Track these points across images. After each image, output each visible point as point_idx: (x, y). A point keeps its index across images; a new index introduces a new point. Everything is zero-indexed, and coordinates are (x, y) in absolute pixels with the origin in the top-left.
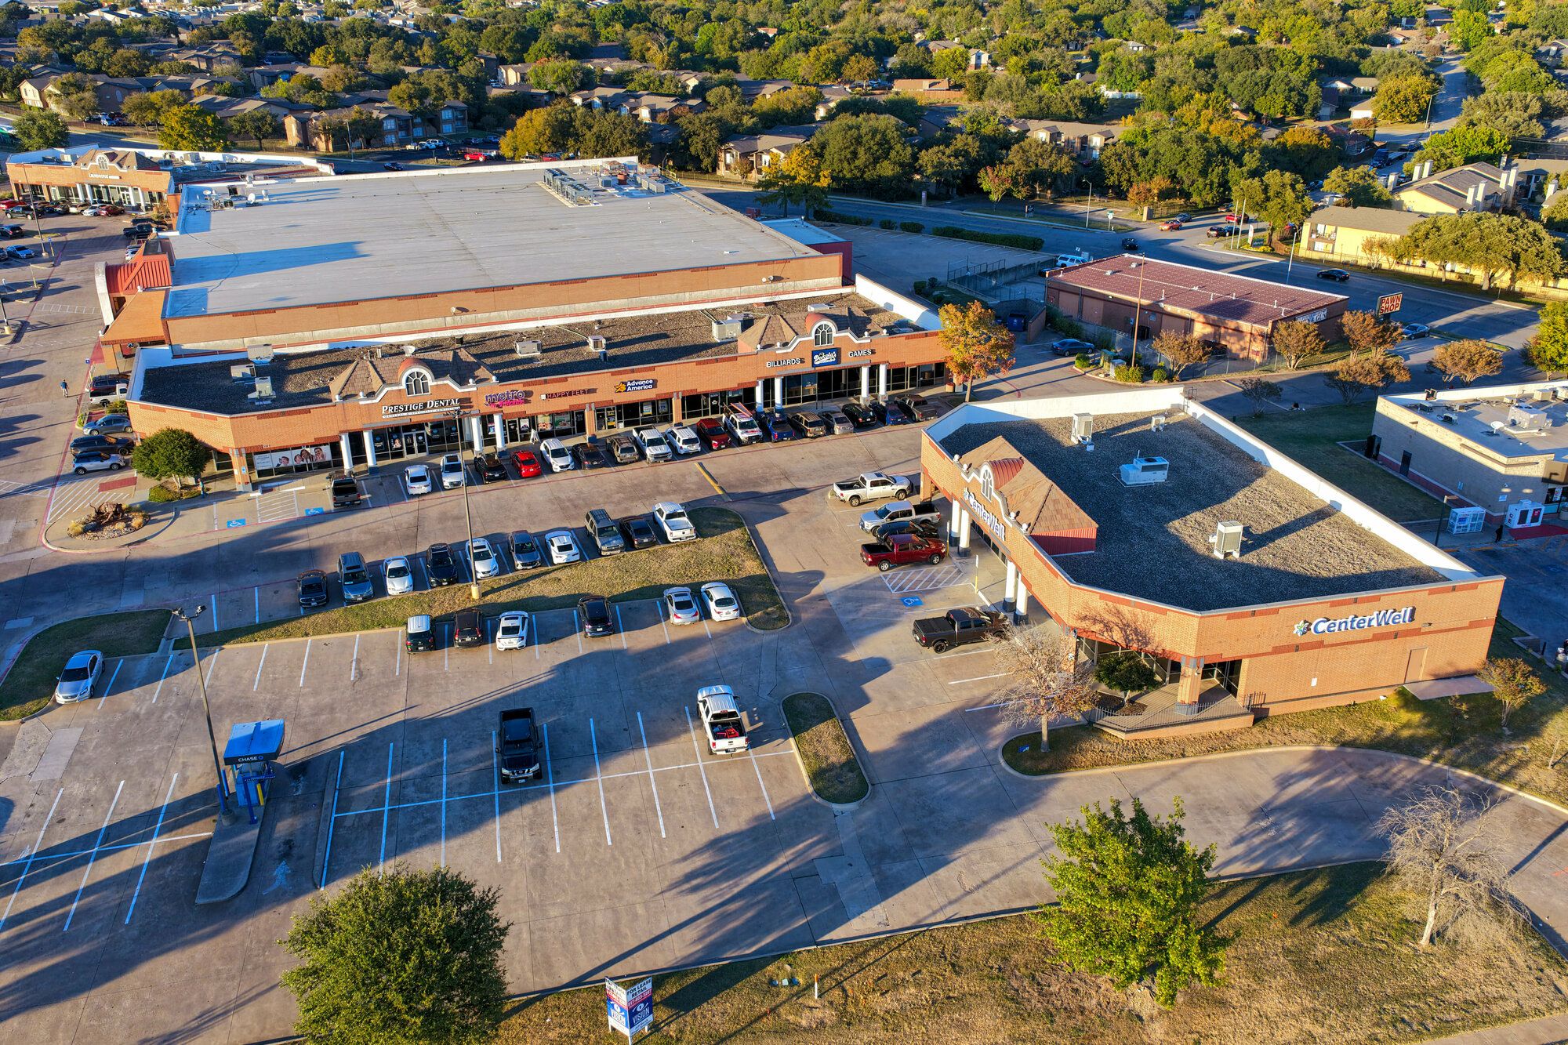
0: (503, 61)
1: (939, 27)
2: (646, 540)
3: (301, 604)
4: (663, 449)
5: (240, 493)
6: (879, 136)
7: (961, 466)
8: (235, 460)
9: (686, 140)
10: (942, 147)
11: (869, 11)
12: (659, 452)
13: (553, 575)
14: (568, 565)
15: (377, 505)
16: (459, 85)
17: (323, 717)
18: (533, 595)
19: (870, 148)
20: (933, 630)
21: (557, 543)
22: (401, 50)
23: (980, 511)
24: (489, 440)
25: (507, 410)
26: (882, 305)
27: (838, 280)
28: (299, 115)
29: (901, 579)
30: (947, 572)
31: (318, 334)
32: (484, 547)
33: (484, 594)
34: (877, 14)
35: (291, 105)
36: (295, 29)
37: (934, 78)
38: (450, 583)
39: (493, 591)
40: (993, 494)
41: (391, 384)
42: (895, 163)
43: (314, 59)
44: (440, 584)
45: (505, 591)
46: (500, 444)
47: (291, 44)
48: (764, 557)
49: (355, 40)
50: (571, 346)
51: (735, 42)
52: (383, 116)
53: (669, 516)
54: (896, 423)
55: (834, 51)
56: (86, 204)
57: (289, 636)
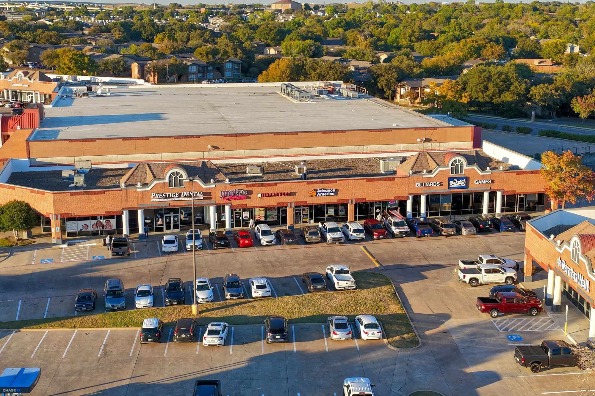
0: (268, 45)
1: (546, 32)
2: (319, 287)
3: (76, 308)
4: (339, 235)
5: (54, 244)
6: (503, 76)
7: (556, 242)
8: (53, 222)
9: (375, 79)
10: (546, 85)
11: (500, 23)
12: (336, 236)
13: (250, 304)
14: (264, 298)
15: (140, 257)
16: (238, 49)
17: (73, 377)
18: (234, 314)
19: (497, 84)
20: (530, 354)
21: (256, 283)
22: (208, 37)
23: (569, 273)
24: (221, 224)
25: (235, 202)
26: (501, 159)
27: (470, 144)
28: (140, 62)
29: (507, 323)
30: (543, 321)
31: (122, 157)
32: (205, 282)
33: (201, 312)
34: (505, 26)
35: (136, 58)
36: (148, 27)
37: (542, 58)
38: (178, 303)
39: (208, 310)
40: (580, 258)
41: (159, 179)
42: (514, 94)
43: (156, 39)
44: (172, 304)
45: (216, 311)
46: (228, 226)
47: (145, 35)
48: (404, 303)
49: (182, 33)
50: (284, 172)
51: (413, 38)
52: (189, 64)
53: (338, 272)
54: (507, 230)
55: (476, 42)
56: (7, 101)
57: (62, 327)
